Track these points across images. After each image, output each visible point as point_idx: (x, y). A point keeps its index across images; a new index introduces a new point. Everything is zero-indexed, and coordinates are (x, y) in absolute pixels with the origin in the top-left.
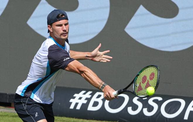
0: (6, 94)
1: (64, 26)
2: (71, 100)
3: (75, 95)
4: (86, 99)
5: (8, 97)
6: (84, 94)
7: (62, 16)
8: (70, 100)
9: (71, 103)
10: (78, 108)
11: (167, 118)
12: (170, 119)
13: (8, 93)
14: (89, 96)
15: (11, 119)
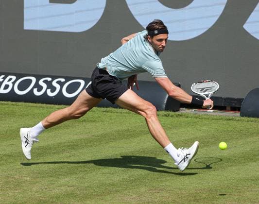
5: (223, 101)
13: (223, 97)
15: (225, 122)
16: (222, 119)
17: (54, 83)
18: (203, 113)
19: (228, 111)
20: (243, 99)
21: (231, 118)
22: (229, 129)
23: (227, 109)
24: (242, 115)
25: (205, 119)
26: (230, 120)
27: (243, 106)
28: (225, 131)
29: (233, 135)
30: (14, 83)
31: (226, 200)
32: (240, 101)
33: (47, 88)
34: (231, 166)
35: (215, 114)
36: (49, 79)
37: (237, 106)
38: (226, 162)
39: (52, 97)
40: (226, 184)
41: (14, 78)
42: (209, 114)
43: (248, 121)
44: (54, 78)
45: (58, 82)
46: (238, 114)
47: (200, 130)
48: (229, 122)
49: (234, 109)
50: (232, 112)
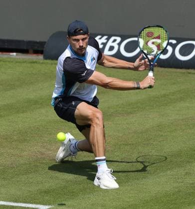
1: (81, 41)
4: (102, 44)
5: (26, 44)
6: (100, 39)
7: (80, 31)
11: (181, 61)
12: (184, 61)
14: (105, 41)
15: (29, 65)
16: (25, 62)
18: (6, 56)
19: (31, 54)
20: (45, 42)
21: (34, 60)
22: (33, 72)
23: (30, 52)
24: (46, 58)
25: (9, 62)
26: (34, 62)
27: (46, 49)
28: (30, 74)
29: (39, 77)
31: (37, 142)
32: (42, 44)
34: (39, 108)
35: (18, 57)
37: (39, 49)
38: (34, 105)
40: (35, 126)
42: (12, 57)
43: (52, 64)
46: (41, 57)
47: (5, 73)
48: (32, 64)
49: (37, 52)
50: (35, 55)
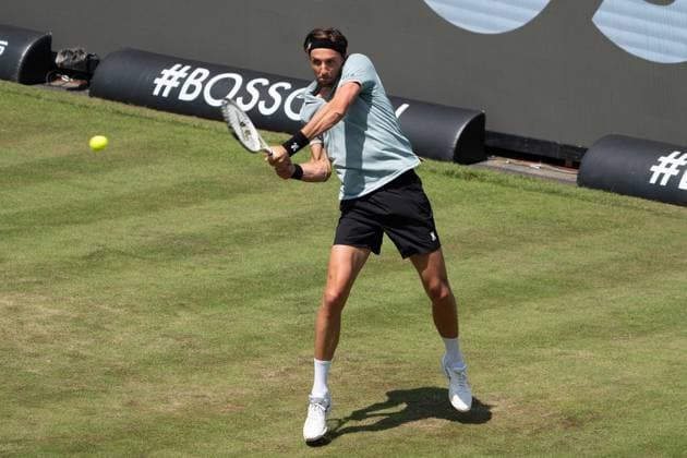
0: (555, 144)
2: (654, 168)
3: (662, 159)
8: (651, 166)
9: (653, 172)
10: (664, 182)
13: (558, 142)
17: (272, 91)
30: (204, 83)
33: (260, 99)
36: (265, 82)
39: (267, 116)
41: (206, 73)
44: (273, 79)
45: (280, 90)
